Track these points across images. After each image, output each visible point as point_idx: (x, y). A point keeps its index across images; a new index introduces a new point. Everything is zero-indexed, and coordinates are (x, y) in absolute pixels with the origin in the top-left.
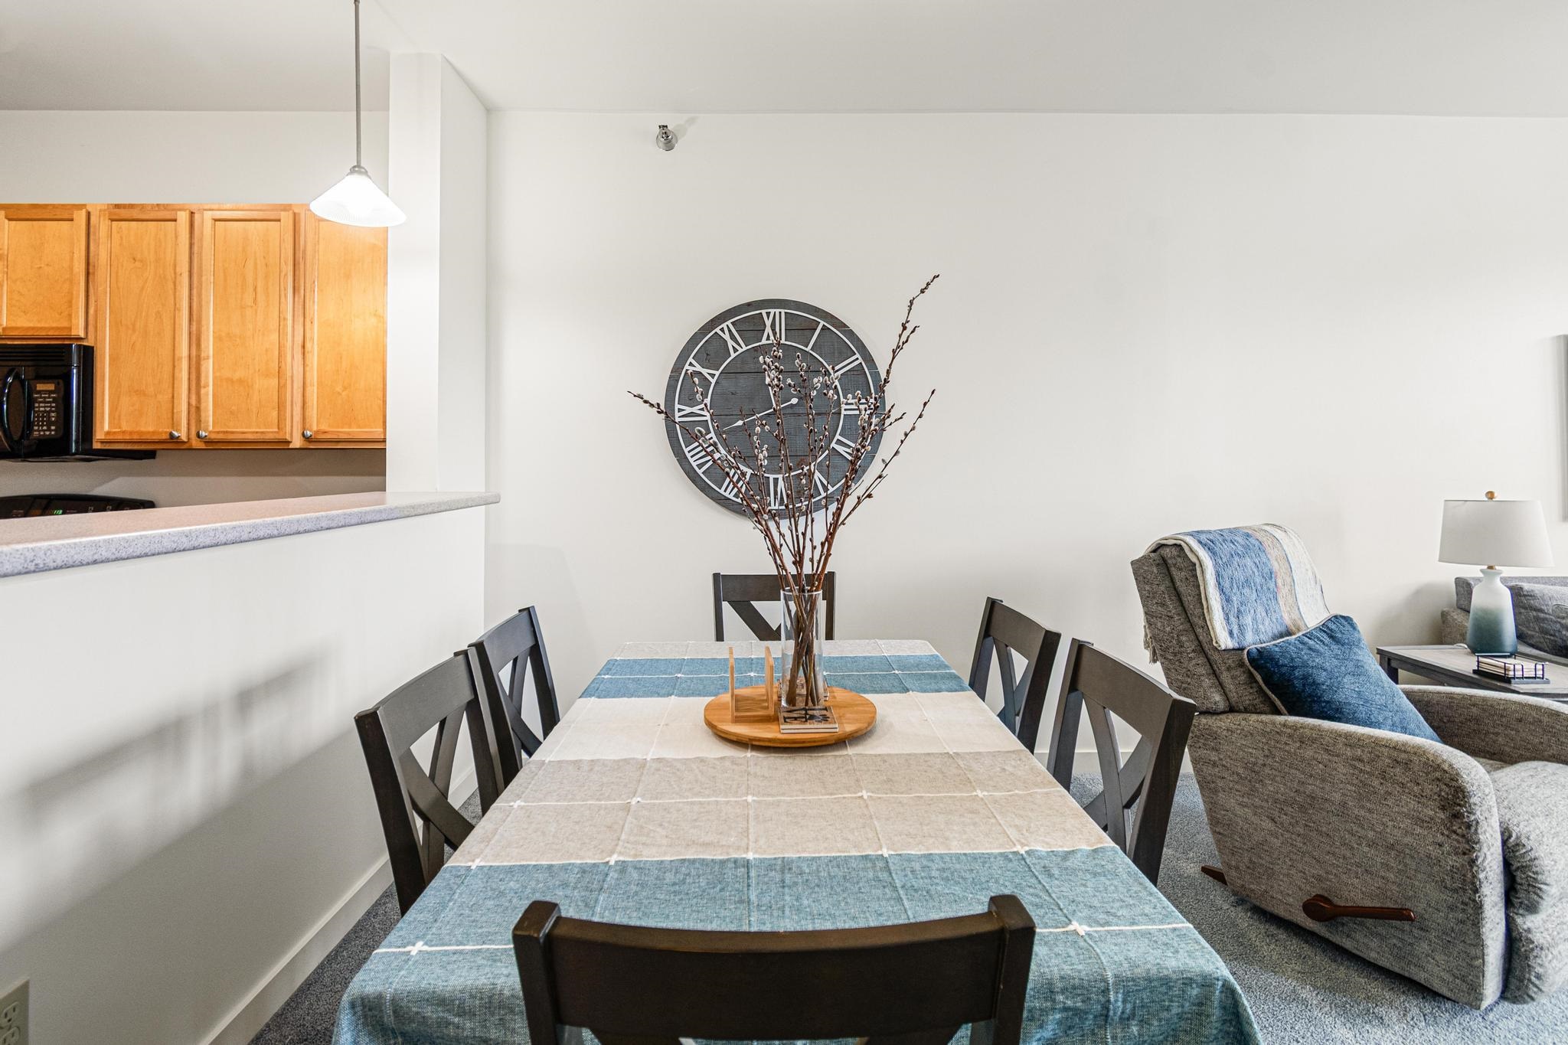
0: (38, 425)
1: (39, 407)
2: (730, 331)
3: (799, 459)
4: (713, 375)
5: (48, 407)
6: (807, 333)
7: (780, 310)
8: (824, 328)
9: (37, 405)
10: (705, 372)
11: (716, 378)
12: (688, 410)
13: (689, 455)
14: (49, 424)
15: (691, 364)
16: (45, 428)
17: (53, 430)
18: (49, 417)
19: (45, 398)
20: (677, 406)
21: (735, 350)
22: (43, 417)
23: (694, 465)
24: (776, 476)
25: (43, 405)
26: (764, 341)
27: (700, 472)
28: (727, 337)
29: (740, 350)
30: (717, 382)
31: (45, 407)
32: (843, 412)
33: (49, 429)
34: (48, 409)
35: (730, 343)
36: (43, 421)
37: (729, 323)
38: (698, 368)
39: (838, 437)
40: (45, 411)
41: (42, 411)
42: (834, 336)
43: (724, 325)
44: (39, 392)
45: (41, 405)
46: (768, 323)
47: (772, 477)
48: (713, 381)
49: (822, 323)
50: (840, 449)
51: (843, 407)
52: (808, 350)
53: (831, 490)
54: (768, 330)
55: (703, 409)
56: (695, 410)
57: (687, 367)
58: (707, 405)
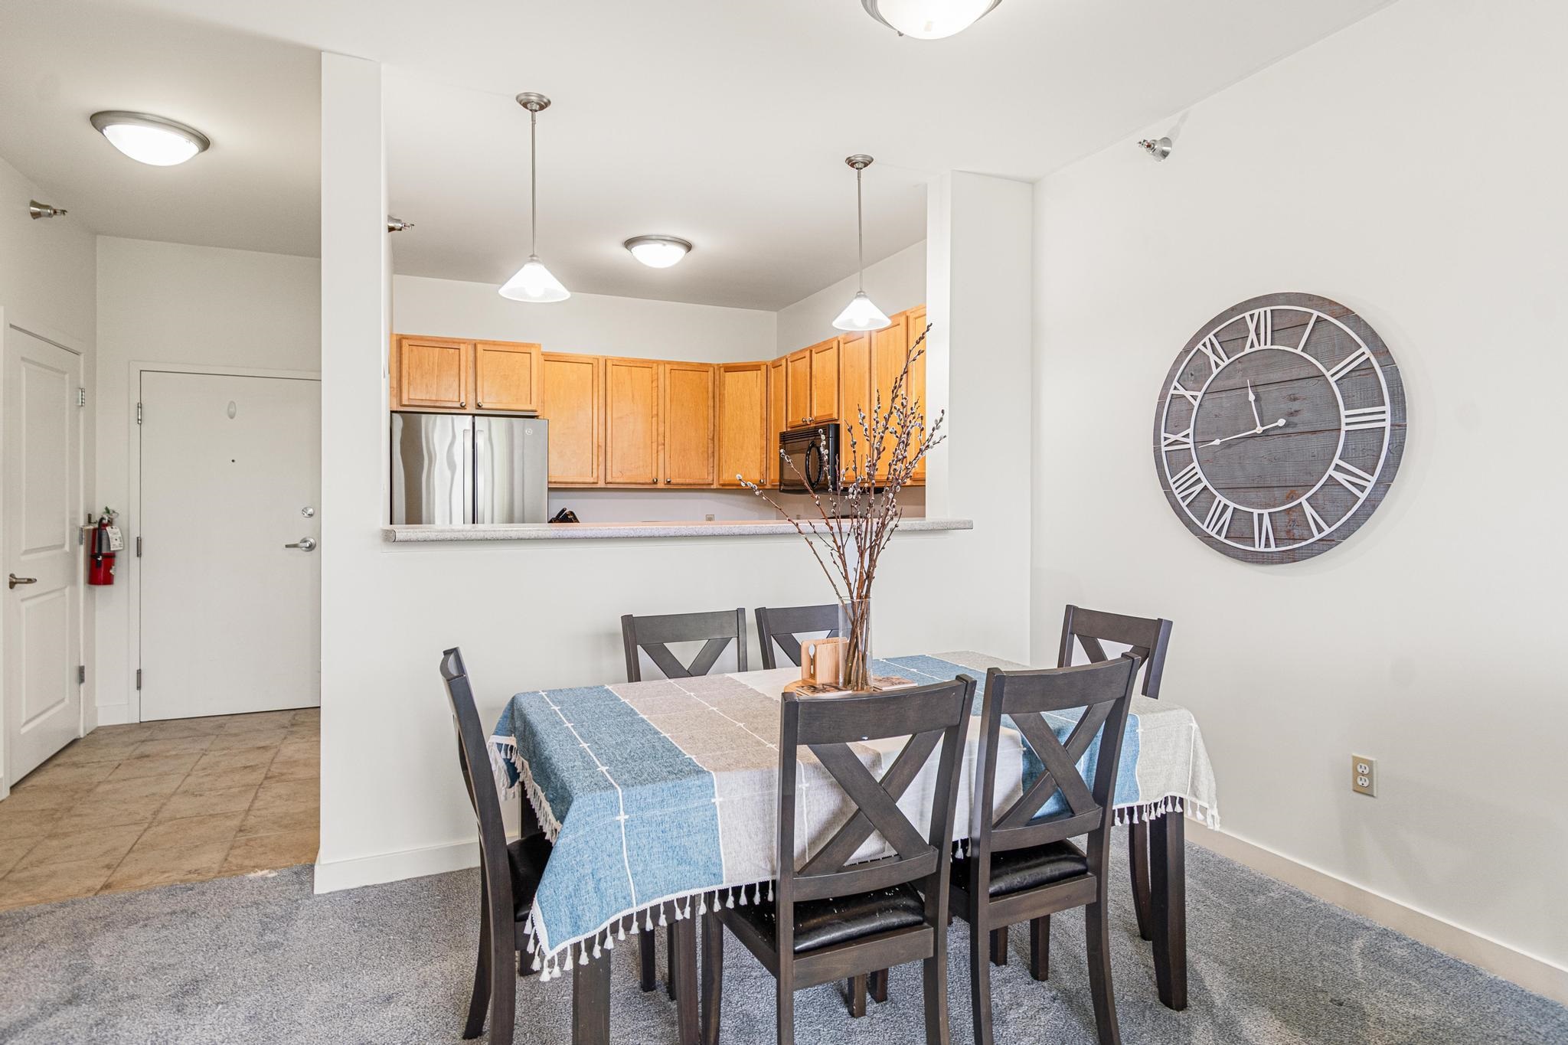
2: (1212, 344)
3: (1288, 490)
4: (1196, 397)
6: (1299, 329)
7: (1266, 308)
8: (1319, 320)
10: (1188, 394)
11: (1199, 400)
12: (1173, 438)
13: (1174, 487)
15: (1177, 388)
20: (1163, 435)
21: (1217, 365)
23: (1179, 497)
24: (1260, 511)
26: (1247, 350)
27: (1184, 505)
28: (1209, 351)
29: (1222, 365)
30: (1200, 405)
32: (1344, 428)
35: (1213, 357)
37: (1211, 335)
38: (1182, 391)
39: (1336, 460)
42: (1332, 328)
43: (1207, 339)
46: (1252, 327)
47: (1256, 512)
48: (1196, 404)
49: (1316, 314)
50: (1340, 477)
51: (1344, 420)
52: (1298, 351)
53: (1327, 531)
54: (1252, 335)
55: (1187, 436)
56: (1179, 437)
57: (1172, 391)
58: (1190, 431)
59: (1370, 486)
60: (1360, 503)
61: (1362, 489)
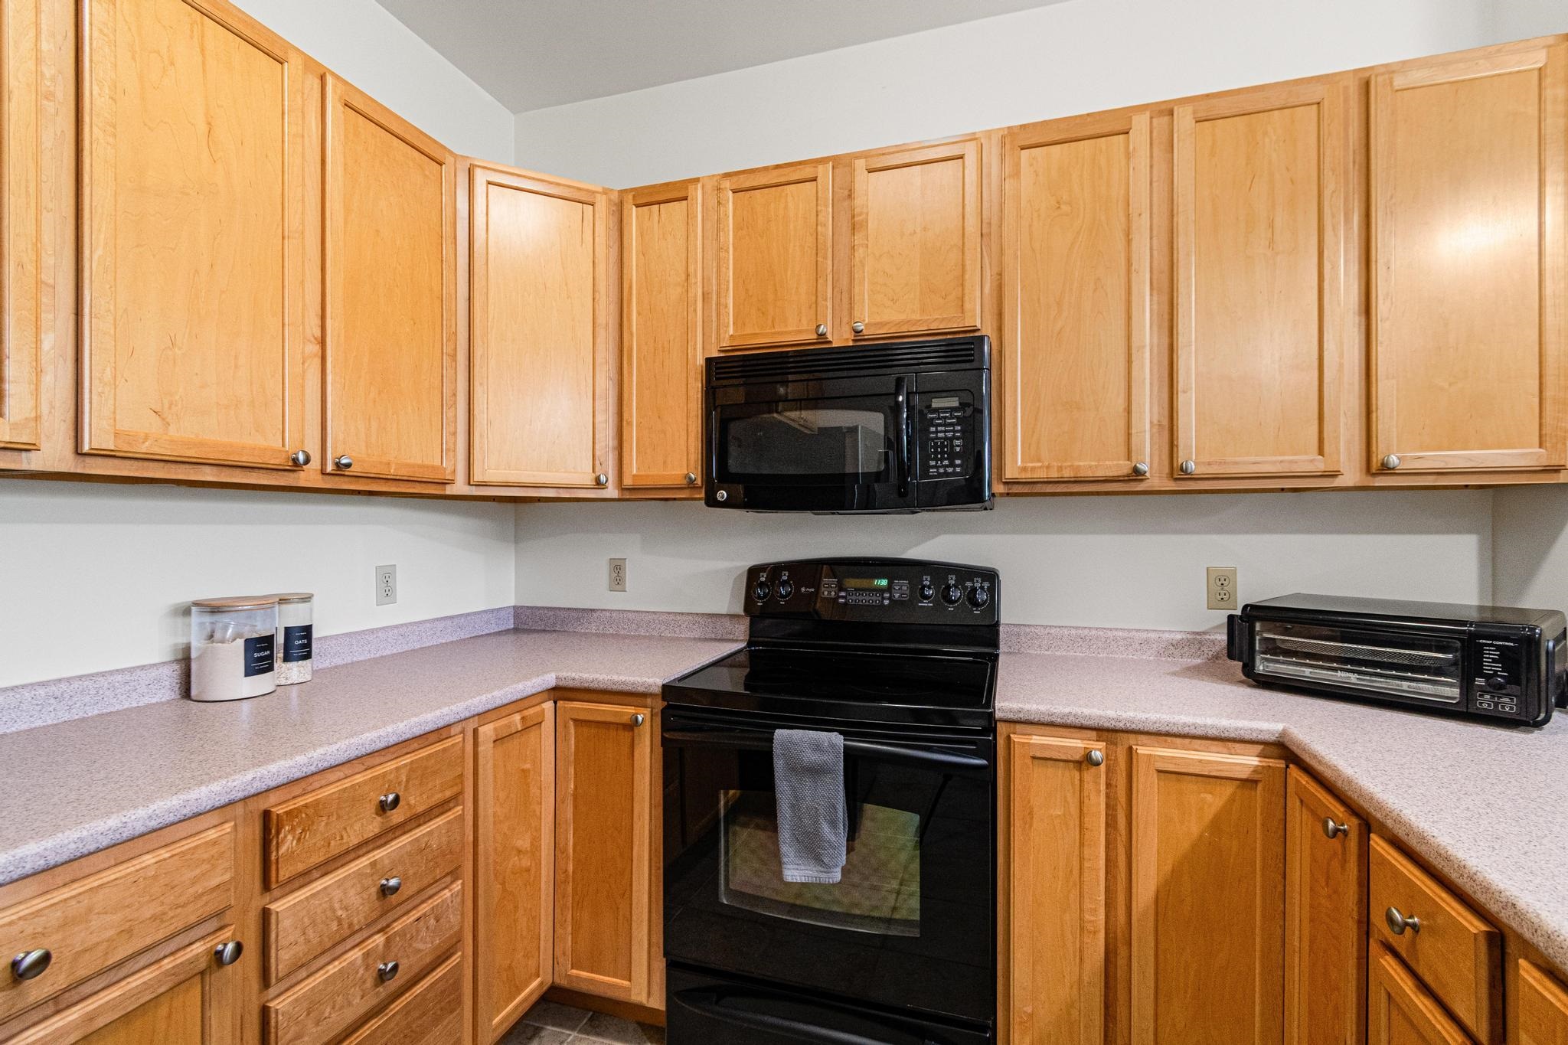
0: (936, 459)
1: (937, 432)
5: (949, 431)
9: (933, 429)
14: (952, 456)
16: (946, 462)
17: (958, 466)
18: (952, 447)
19: (945, 418)
22: (943, 446)
25: (943, 429)
31: (945, 432)
33: (952, 465)
34: (950, 435)
36: (943, 453)
40: (946, 438)
41: (941, 438)
44: (936, 410)
45: (940, 429)
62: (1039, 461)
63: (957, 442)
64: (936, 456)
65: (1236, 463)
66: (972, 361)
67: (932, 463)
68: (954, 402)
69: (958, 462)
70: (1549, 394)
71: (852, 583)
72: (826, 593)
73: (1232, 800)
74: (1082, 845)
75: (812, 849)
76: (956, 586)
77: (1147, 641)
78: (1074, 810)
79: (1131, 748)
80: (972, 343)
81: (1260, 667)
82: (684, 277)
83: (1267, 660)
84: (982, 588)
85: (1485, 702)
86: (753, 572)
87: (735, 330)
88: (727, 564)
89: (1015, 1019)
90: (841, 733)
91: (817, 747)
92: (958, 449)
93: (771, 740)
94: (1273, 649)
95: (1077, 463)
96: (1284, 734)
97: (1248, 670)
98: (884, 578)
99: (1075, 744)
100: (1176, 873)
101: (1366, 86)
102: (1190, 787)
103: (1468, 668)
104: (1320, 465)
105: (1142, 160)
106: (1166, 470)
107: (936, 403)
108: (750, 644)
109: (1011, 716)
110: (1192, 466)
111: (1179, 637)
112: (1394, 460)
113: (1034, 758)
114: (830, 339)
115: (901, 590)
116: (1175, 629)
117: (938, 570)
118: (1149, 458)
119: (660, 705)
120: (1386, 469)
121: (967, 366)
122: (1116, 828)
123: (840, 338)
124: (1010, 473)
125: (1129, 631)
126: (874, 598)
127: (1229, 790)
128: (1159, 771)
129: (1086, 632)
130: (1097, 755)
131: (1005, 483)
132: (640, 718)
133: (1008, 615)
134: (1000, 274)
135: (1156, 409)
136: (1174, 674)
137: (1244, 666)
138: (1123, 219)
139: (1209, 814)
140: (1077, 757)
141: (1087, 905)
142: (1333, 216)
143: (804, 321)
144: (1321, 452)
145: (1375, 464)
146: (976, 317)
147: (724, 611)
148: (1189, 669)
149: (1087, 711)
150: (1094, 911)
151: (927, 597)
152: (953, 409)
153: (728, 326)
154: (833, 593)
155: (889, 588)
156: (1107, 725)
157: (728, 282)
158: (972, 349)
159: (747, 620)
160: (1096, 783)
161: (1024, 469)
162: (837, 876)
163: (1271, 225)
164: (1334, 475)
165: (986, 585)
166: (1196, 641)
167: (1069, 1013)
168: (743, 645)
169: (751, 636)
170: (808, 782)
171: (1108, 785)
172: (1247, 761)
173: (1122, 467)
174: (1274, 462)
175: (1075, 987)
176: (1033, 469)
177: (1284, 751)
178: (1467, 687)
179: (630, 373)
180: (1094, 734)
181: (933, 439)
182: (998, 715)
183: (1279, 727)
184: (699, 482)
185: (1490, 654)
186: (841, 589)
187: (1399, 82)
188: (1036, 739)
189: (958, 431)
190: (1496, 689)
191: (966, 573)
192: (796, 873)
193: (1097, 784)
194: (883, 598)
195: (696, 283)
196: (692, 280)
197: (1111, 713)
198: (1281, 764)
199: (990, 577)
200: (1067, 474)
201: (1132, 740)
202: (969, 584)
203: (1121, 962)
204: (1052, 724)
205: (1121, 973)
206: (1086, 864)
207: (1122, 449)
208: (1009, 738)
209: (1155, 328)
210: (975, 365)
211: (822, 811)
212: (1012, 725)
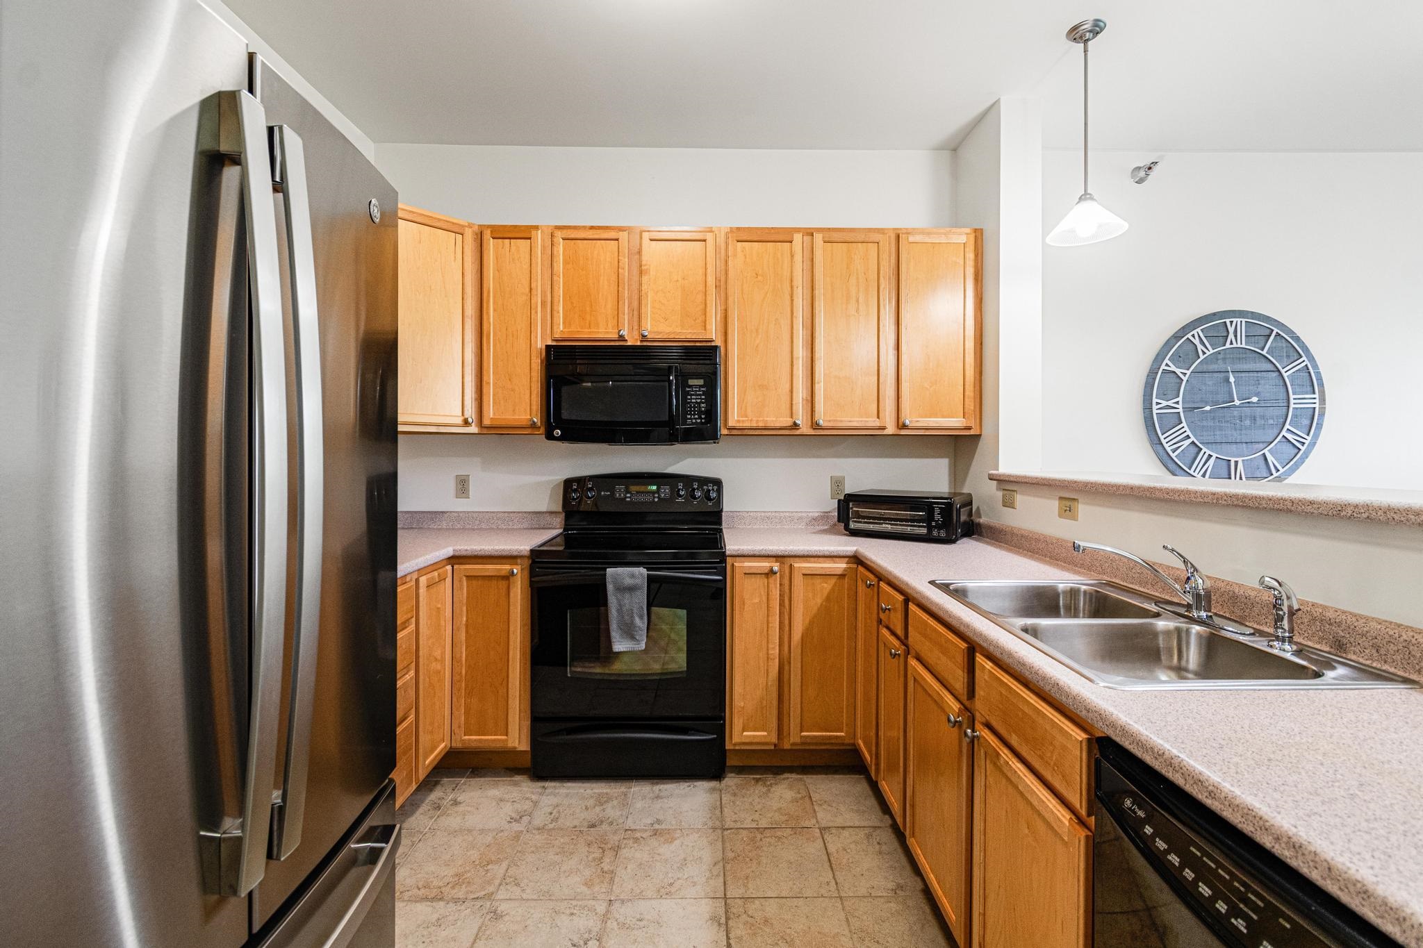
0: (691, 414)
1: (691, 399)
2: (1199, 337)
3: (1255, 445)
4: (1185, 374)
5: (699, 399)
6: (1263, 338)
7: (1241, 319)
8: (1278, 334)
9: (689, 397)
11: (1187, 376)
12: (1164, 403)
13: (1164, 442)
14: (700, 413)
15: (1167, 365)
16: (696, 416)
17: (703, 419)
18: (700, 407)
19: (696, 391)
20: (1155, 400)
21: (1204, 353)
22: (695, 407)
23: (1169, 450)
24: (1236, 459)
25: (695, 397)
26: (1228, 345)
27: (1173, 455)
28: (1197, 341)
29: (1208, 353)
30: (1188, 380)
31: (696, 399)
32: (1292, 406)
33: (700, 418)
34: (699, 401)
35: (1200, 347)
36: (694, 411)
37: (1199, 330)
38: (1173, 368)
39: (1287, 426)
40: (696, 402)
41: (694, 402)
42: (1285, 341)
43: (1194, 332)
44: (690, 386)
45: (693, 397)
46: (1231, 330)
47: (1233, 460)
48: (1185, 379)
49: (1276, 330)
50: (1290, 436)
51: (1292, 401)
52: (1264, 353)
53: (1282, 470)
54: (1231, 336)
55: (1177, 403)
56: (1170, 403)
57: (1163, 367)
58: (1180, 399)
59: (1307, 442)
60: (1301, 452)
61: (1303, 444)
62: (746, 417)
63: (703, 405)
64: (691, 413)
65: (841, 421)
66: (711, 360)
67: (689, 417)
68: (701, 382)
69: (703, 416)
70: (967, 393)
71: (634, 488)
72: (618, 495)
73: (835, 584)
74: (768, 616)
75: (629, 633)
76: (698, 489)
77: (801, 518)
78: (764, 599)
79: (791, 565)
80: (711, 349)
81: (852, 525)
82: (528, 290)
83: (855, 522)
84: (713, 489)
85: (935, 533)
86: (568, 483)
87: (564, 327)
88: (551, 478)
89: (735, 711)
90: (644, 568)
91: (633, 576)
92: (703, 409)
93: (605, 575)
94: (858, 516)
95: (766, 419)
96: (856, 552)
97: (847, 528)
98: (654, 485)
99: (765, 565)
100: (811, 623)
101: (898, 237)
102: (818, 581)
103: (929, 519)
104: (877, 423)
105: (798, 258)
106: (810, 423)
107: (691, 382)
108: (565, 530)
109: (734, 553)
110: (821, 422)
111: (817, 515)
112: (907, 422)
113: (745, 574)
114: (627, 338)
115: (666, 491)
116: (815, 511)
117: (688, 480)
118: (801, 418)
119: (527, 563)
120: (904, 427)
121: (708, 362)
122: (784, 606)
123: (632, 340)
124: (731, 423)
125: (792, 512)
126: (649, 497)
127: (833, 581)
128: (804, 575)
129: (770, 514)
130: (776, 568)
131: (728, 429)
132: (515, 571)
133: (728, 505)
134: (726, 310)
135: (805, 391)
136: (814, 533)
137: (845, 525)
138: (789, 289)
139: (826, 593)
140: (766, 571)
141: (771, 646)
142: (884, 300)
143: (610, 325)
144: (878, 417)
145: (900, 424)
146: (713, 334)
147: (544, 509)
148: (821, 531)
149: (771, 548)
150: (774, 648)
151: (680, 496)
152: (701, 386)
153: (559, 324)
154: (622, 495)
155: (658, 491)
156: (780, 554)
157: (560, 296)
158: (711, 353)
159: (564, 514)
160: (775, 582)
161: (739, 421)
162: (643, 646)
163: (858, 301)
164: (884, 428)
165: (715, 488)
166: (825, 516)
167: (761, 703)
168: (561, 531)
169: (566, 525)
170: (627, 595)
171: (781, 585)
172: (841, 566)
173: (787, 422)
174: (858, 421)
175: (764, 689)
176: (743, 421)
177: (857, 559)
178: (930, 528)
179: (489, 349)
180: (775, 559)
181: (689, 403)
182: (728, 553)
183: (854, 548)
184: (539, 424)
185: (937, 511)
186: (628, 492)
187: (911, 239)
188: (746, 564)
189: (703, 399)
190: (939, 527)
191: (704, 481)
192: (620, 646)
193: (775, 584)
194: (654, 497)
195: (537, 295)
196: (534, 292)
197: (782, 548)
198: (855, 566)
199: (718, 483)
200: (761, 424)
201: (791, 561)
202: (705, 487)
203: (786, 673)
204: (754, 556)
205: (786, 680)
206: (770, 625)
207: (788, 412)
208: (733, 564)
209: (805, 348)
210: (713, 362)
211: (635, 611)
212: (734, 558)
